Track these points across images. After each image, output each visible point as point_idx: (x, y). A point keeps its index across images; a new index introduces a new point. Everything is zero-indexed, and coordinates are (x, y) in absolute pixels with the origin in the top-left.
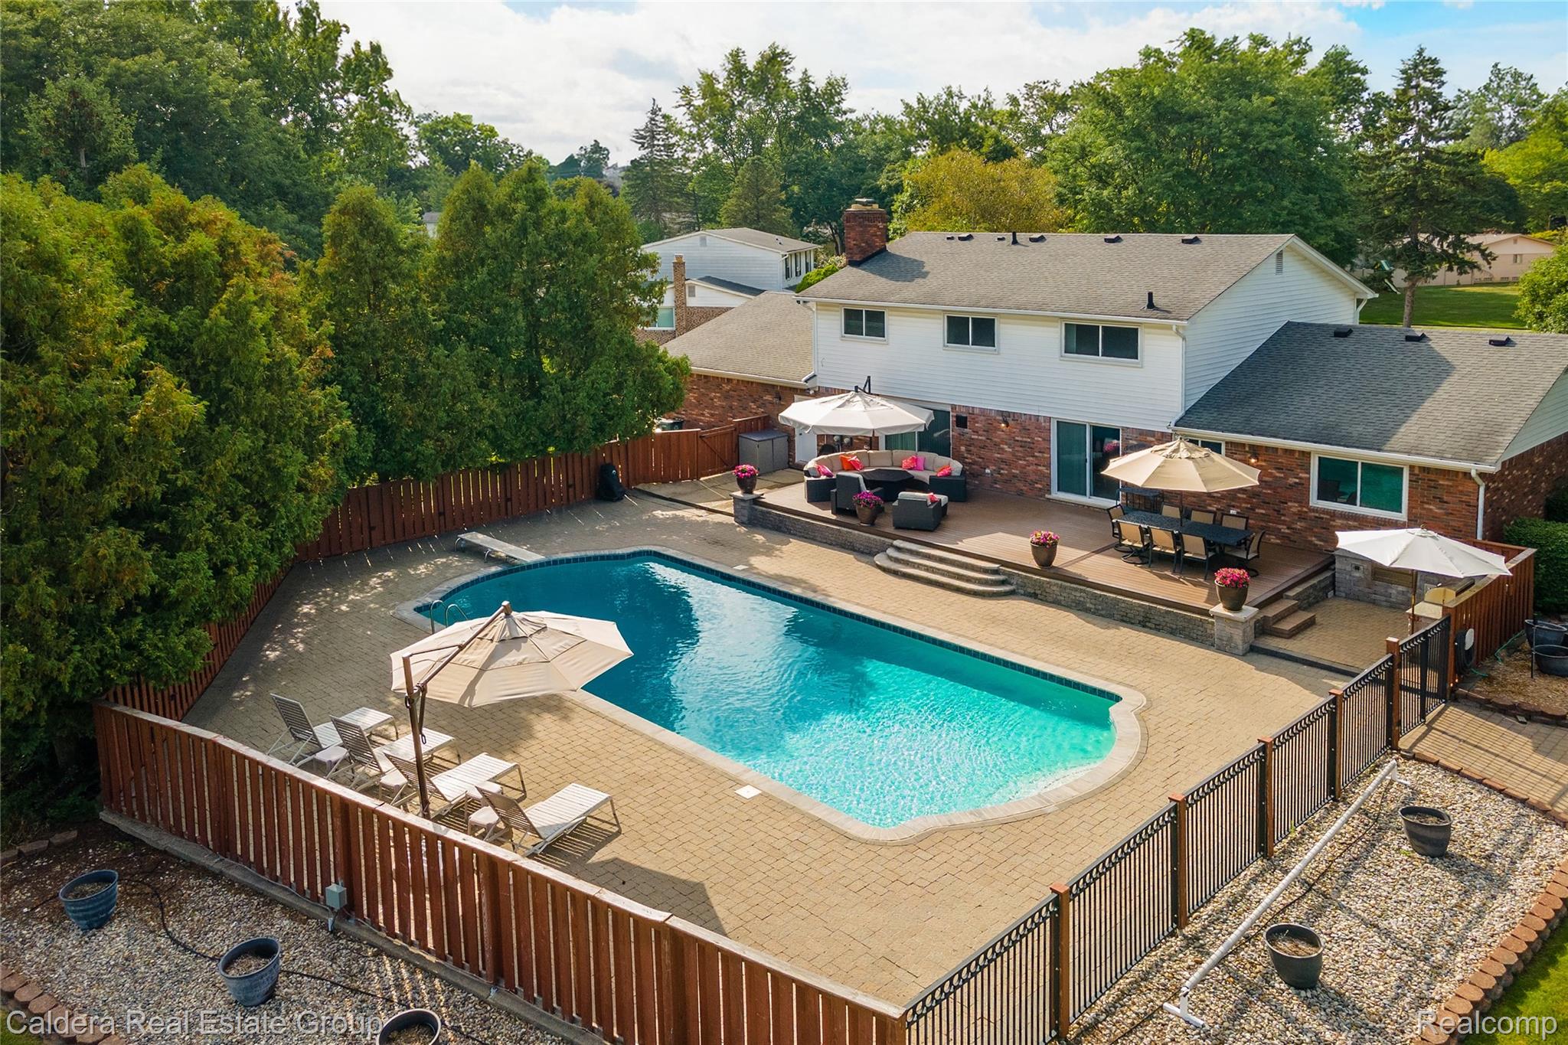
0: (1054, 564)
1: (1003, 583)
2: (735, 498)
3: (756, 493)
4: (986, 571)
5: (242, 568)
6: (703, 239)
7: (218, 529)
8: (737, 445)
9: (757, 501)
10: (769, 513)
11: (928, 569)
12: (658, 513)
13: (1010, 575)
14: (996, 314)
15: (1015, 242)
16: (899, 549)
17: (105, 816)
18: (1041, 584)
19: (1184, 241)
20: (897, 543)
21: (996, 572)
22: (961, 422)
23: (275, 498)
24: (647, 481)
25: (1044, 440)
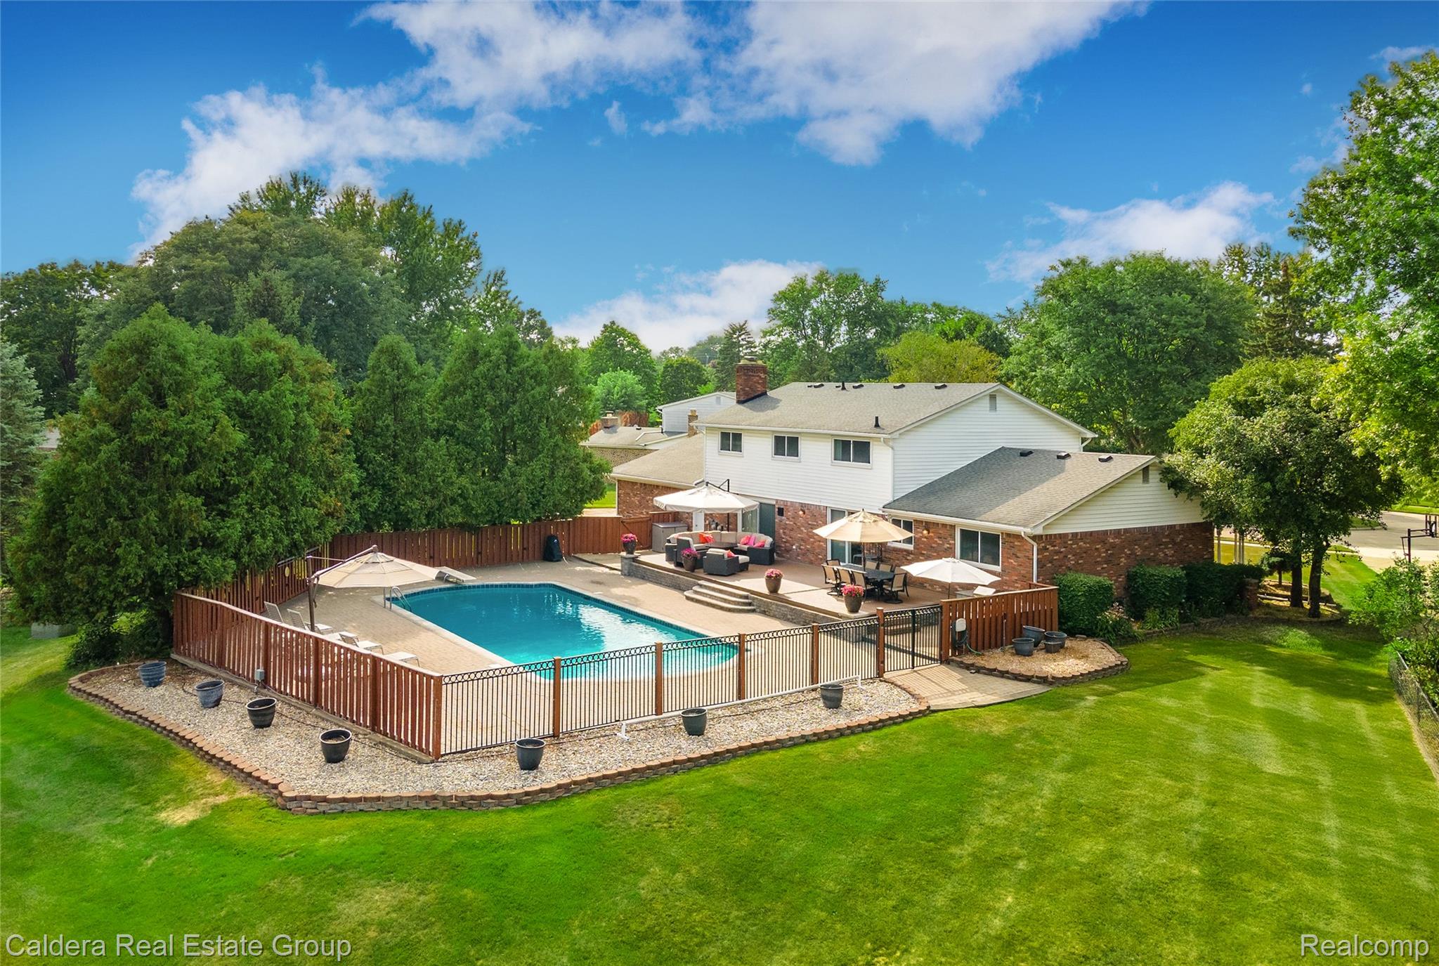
0: (779, 592)
1: (750, 604)
2: (623, 558)
3: (636, 554)
4: (741, 597)
5: (264, 537)
6: (718, 399)
7: (250, 510)
8: (651, 531)
9: (635, 560)
10: (640, 567)
11: (711, 597)
12: (578, 568)
13: (754, 599)
14: (799, 433)
15: (844, 388)
16: (701, 586)
17: (174, 656)
18: (767, 604)
19: (936, 387)
20: (700, 582)
21: (746, 597)
22: (781, 512)
23: (291, 504)
24: (582, 552)
25: (823, 523)
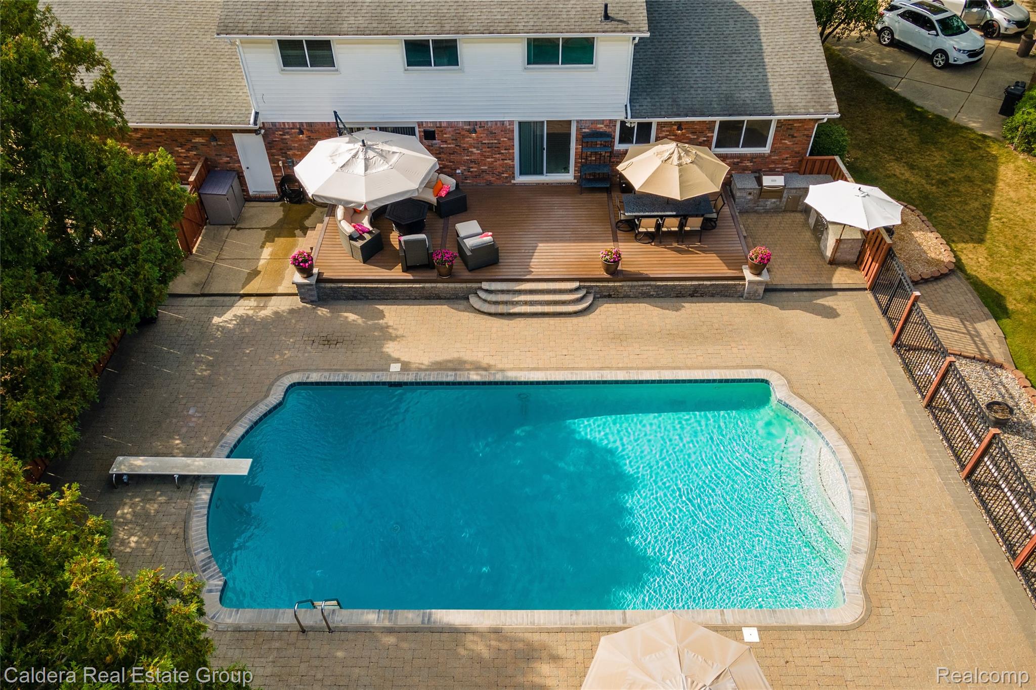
0: (621, 271)
1: (588, 294)
4: (571, 291)
9: (319, 279)
10: (341, 288)
16: (487, 291)
18: (615, 288)
20: (483, 286)
21: (577, 289)
22: (429, 135)
25: (509, 139)
